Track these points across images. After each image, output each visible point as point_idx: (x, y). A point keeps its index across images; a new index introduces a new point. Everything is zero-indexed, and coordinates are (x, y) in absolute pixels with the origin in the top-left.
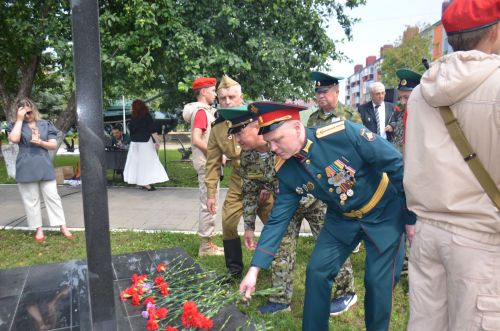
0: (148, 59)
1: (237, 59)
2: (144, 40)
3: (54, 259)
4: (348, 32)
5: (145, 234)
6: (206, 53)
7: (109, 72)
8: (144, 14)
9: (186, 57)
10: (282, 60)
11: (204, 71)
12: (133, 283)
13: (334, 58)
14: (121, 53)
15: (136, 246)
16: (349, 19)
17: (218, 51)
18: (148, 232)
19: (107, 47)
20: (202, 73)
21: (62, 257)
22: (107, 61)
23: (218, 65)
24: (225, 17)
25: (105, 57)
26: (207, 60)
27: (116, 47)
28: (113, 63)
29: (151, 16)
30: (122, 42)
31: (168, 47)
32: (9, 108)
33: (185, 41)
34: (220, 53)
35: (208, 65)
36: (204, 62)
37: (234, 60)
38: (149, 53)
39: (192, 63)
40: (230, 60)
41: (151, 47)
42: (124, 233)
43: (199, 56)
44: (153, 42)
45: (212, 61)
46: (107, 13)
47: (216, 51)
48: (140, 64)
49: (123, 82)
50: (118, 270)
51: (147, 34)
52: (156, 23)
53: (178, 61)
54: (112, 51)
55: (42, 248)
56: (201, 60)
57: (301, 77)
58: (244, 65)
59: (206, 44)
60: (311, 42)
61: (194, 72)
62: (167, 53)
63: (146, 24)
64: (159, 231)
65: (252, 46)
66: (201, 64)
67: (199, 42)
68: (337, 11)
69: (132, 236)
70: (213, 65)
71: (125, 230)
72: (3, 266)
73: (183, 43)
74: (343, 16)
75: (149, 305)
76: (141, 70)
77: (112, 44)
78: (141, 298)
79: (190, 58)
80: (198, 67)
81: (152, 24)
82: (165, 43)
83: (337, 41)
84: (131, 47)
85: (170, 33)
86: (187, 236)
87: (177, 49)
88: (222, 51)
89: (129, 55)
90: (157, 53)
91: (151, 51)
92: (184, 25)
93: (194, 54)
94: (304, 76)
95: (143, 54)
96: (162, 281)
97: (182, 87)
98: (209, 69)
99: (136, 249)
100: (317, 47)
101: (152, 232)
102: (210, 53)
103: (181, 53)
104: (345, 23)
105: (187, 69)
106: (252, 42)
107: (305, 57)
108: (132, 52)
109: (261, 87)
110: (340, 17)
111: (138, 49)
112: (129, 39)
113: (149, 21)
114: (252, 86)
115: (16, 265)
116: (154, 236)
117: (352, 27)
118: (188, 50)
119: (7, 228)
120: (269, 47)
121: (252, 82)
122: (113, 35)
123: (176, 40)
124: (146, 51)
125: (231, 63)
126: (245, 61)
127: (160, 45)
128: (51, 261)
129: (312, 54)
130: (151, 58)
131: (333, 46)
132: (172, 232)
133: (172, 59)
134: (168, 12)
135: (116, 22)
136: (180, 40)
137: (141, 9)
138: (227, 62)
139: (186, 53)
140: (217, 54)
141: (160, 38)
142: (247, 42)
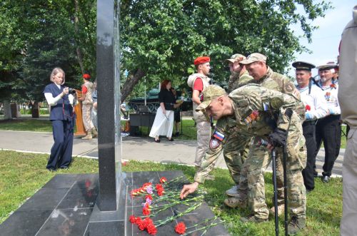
0: (169, 52)
2: (168, 41)
4: (309, 36)
5: (161, 164)
6: (207, 49)
8: (167, 24)
9: (194, 50)
12: (142, 187)
13: (298, 50)
14: (152, 49)
16: (310, 26)
17: (216, 47)
18: (163, 163)
19: (145, 47)
22: (144, 54)
23: (213, 56)
24: (221, 23)
25: (143, 52)
26: (208, 53)
27: (151, 46)
28: (147, 55)
29: (172, 25)
30: (154, 42)
31: (183, 45)
36: (206, 54)
37: (224, 50)
38: (170, 49)
39: (197, 54)
40: (222, 50)
41: (172, 45)
43: (202, 50)
44: (174, 42)
45: (210, 53)
46: (146, 26)
47: (214, 46)
48: (164, 55)
50: (134, 180)
51: (170, 37)
52: (175, 29)
53: (189, 53)
54: (147, 49)
56: (205, 52)
59: (208, 42)
62: (182, 49)
63: (169, 30)
64: (170, 164)
65: (239, 42)
67: (203, 40)
68: (301, 21)
69: (152, 165)
71: (148, 162)
73: (193, 41)
74: (306, 25)
75: (148, 200)
76: (165, 58)
77: (149, 44)
79: (196, 51)
81: (172, 30)
82: (181, 42)
84: (160, 45)
85: (184, 36)
86: (189, 167)
87: (188, 45)
88: (217, 45)
89: (157, 49)
90: (176, 49)
91: (172, 47)
92: (194, 31)
93: (199, 49)
94: (276, 66)
95: (166, 50)
96: (161, 187)
97: (191, 70)
100: (285, 43)
101: (166, 164)
102: (210, 48)
103: (190, 48)
104: (307, 30)
106: (239, 39)
108: (160, 48)
110: (303, 25)
111: (164, 46)
112: (158, 41)
113: (171, 28)
116: (167, 166)
117: (312, 32)
118: (196, 45)
119: (79, 156)
120: (251, 42)
122: (149, 39)
123: (188, 40)
124: (169, 47)
127: (178, 43)
130: (172, 51)
131: (298, 42)
132: (179, 164)
133: (185, 52)
134: (183, 22)
135: (151, 31)
136: (191, 39)
137: (166, 20)
138: (220, 51)
139: (194, 48)
141: (178, 39)
142: (235, 39)
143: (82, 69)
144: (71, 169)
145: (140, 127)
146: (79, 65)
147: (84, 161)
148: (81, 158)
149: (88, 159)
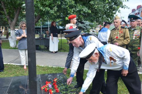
0: (56, 8)
1: (86, 9)
2: (55, 2)
3: (22, 75)
5: (52, 67)
6: (75, 7)
7: (43, 13)
9: (69, 8)
10: (102, 9)
11: (75, 13)
12: (46, 84)
13: (122, 7)
14: (47, 6)
15: (49, 71)
17: (80, 6)
18: (53, 67)
19: (43, 4)
20: (74, 13)
21: (25, 74)
22: (42, 9)
23: (80, 11)
25: (41, 8)
26: (76, 9)
27: (45, 4)
28: (44, 10)
30: (47, 2)
31: (63, 4)
32: (11, 24)
33: (68, 2)
34: (80, 7)
35: (76, 11)
36: (75, 10)
37: (85, 9)
38: (56, 7)
39: (70, 10)
40: (84, 9)
41: (57, 4)
42: (46, 67)
43: (73, 8)
44: (58, 2)
45: (77, 9)
47: (79, 6)
48: (53, 10)
49: (47, 16)
50: (41, 80)
53: (66, 9)
54: (44, 5)
55: (19, 71)
56: (74, 9)
57: (109, 15)
58: (89, 11)
59: (76, 3)
60: (113, 2)
61: (71, 13)
62: (62, 6)
64: (57, 67)
65: (92, 4)
66: (74, 10)
67: (73, 2)
69: (48, 68)
70: (78, 11)
71: (46, 66)
72: (6, 76)
73: (68, 3)
76: (53, 12)
77: (44, 3)
78: (48, 89)
79: (70, 8)
80: (72, 11)
82: (62, 3)
83: (123, 1)
84: (50, 4)
87: (66, 5)
88: (81, 6)
89: (49, 7)
90: (59, 7)
91: (57, 6)
93: (71, 7)
94: (110, 14)
95: (54, 7)
96: (55, 84)
97: (67, 18)
98: (76, 12)
99: (49, 73)
100: (115, 4)
101: (55, 67)
102: (77, 6)
103: (67, 7)
105: (69, 12)
106: (92, 3)
107: (111, 7)
108: (51, 6)
109: (94, 18)
111: (52, 5)
112: (49, 1)
114: (91, 18)
115: (10, 76)
116: (56, 69)
118: (69, 5)
119: (8, 64)
120: (98, 4)
121: (92, 16)
123: (65, 2)
124: (55, 5)
125: (84, 10)
126: (89, 10)
127: (60, 4)
128: (21, 75)
129: (114, 6)
130: (57, 8)
131: (122, 3)
132: (62, 67)
133: (64, 8)
136: (67, 2)
138: (83, 10)
139: (69, 6)
140: (79, 7)
141: (60, 1)
142: (90, 3)
143: (6, 13)
144: (5, 72)
145: (40, 45)
146: (3, 11)
147: (12, 66)
148: (10, 65)
149: (14, 65)
